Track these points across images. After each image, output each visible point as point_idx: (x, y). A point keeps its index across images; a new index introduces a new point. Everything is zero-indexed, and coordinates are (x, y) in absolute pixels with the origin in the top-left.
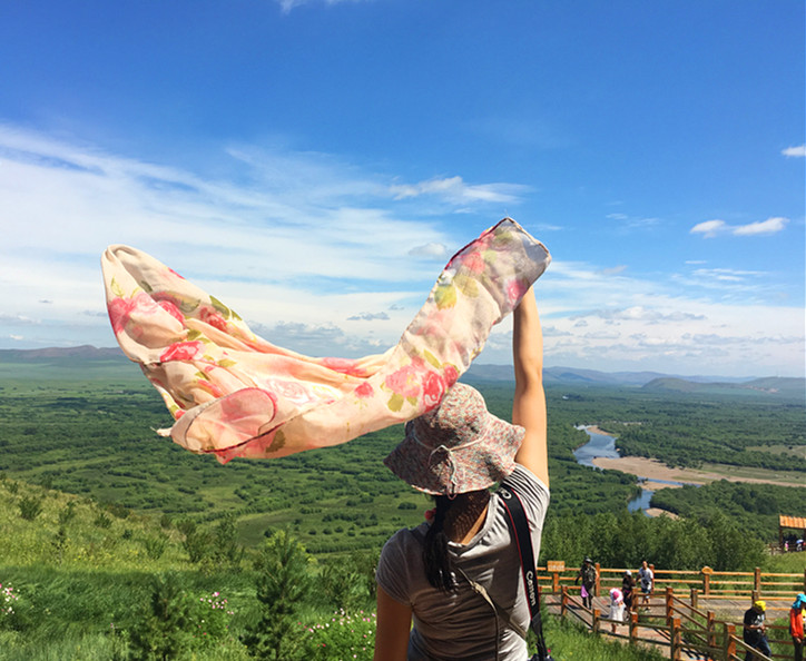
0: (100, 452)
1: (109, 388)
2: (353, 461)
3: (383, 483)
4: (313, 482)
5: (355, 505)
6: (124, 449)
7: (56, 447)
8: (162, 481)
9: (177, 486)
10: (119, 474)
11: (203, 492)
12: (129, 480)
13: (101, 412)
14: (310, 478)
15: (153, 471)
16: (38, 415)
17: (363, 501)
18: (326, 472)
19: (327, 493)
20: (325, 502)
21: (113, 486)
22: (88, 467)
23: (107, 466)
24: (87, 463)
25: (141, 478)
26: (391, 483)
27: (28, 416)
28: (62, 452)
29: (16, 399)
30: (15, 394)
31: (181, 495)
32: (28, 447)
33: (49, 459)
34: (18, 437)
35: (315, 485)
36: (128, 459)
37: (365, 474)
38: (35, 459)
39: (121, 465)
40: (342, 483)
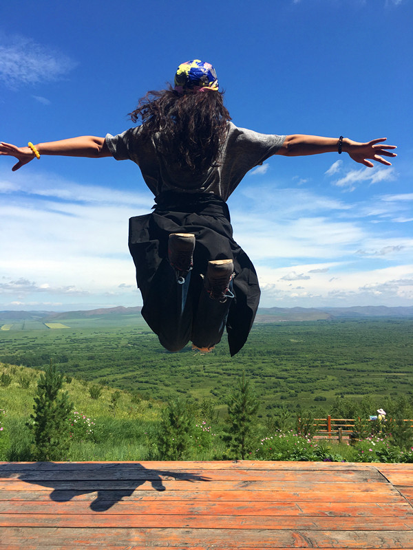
0: (131, 369)
1: (134, 331)
2: (283, 371)
3: (304, 384)
4: (258, 384)
5: (286, 398)
6: (144, 367)
7: (106, 367)
8: (167, 386)
9: (176, 389)
10: (142, 382)
11: (191, 392)
12: (148, 386)
13: (130, 345)
14: (256, 382)
15: (161, 379)
16: (95, 348)
17: (291, 396)
18: (266, 378)
19: (267, 391)
20: (267, 397)
21: (139, 389)
22: (124, 378)
23: (135, 377)
24: (124, 375)
25: (155, 384)
26: (308, 384)
27: (89, 349)
28: (109, 369)
29: (83, 339)
30: (82, 337)
31: (179, 394)
32: (90, 367)
33: (102, 374)
34: (84, 361)
35: (260, 386)
36: (146, 372)
37: (291, 379)
38: (94, 374)
39: (143, 376)
40: (277, 385)
